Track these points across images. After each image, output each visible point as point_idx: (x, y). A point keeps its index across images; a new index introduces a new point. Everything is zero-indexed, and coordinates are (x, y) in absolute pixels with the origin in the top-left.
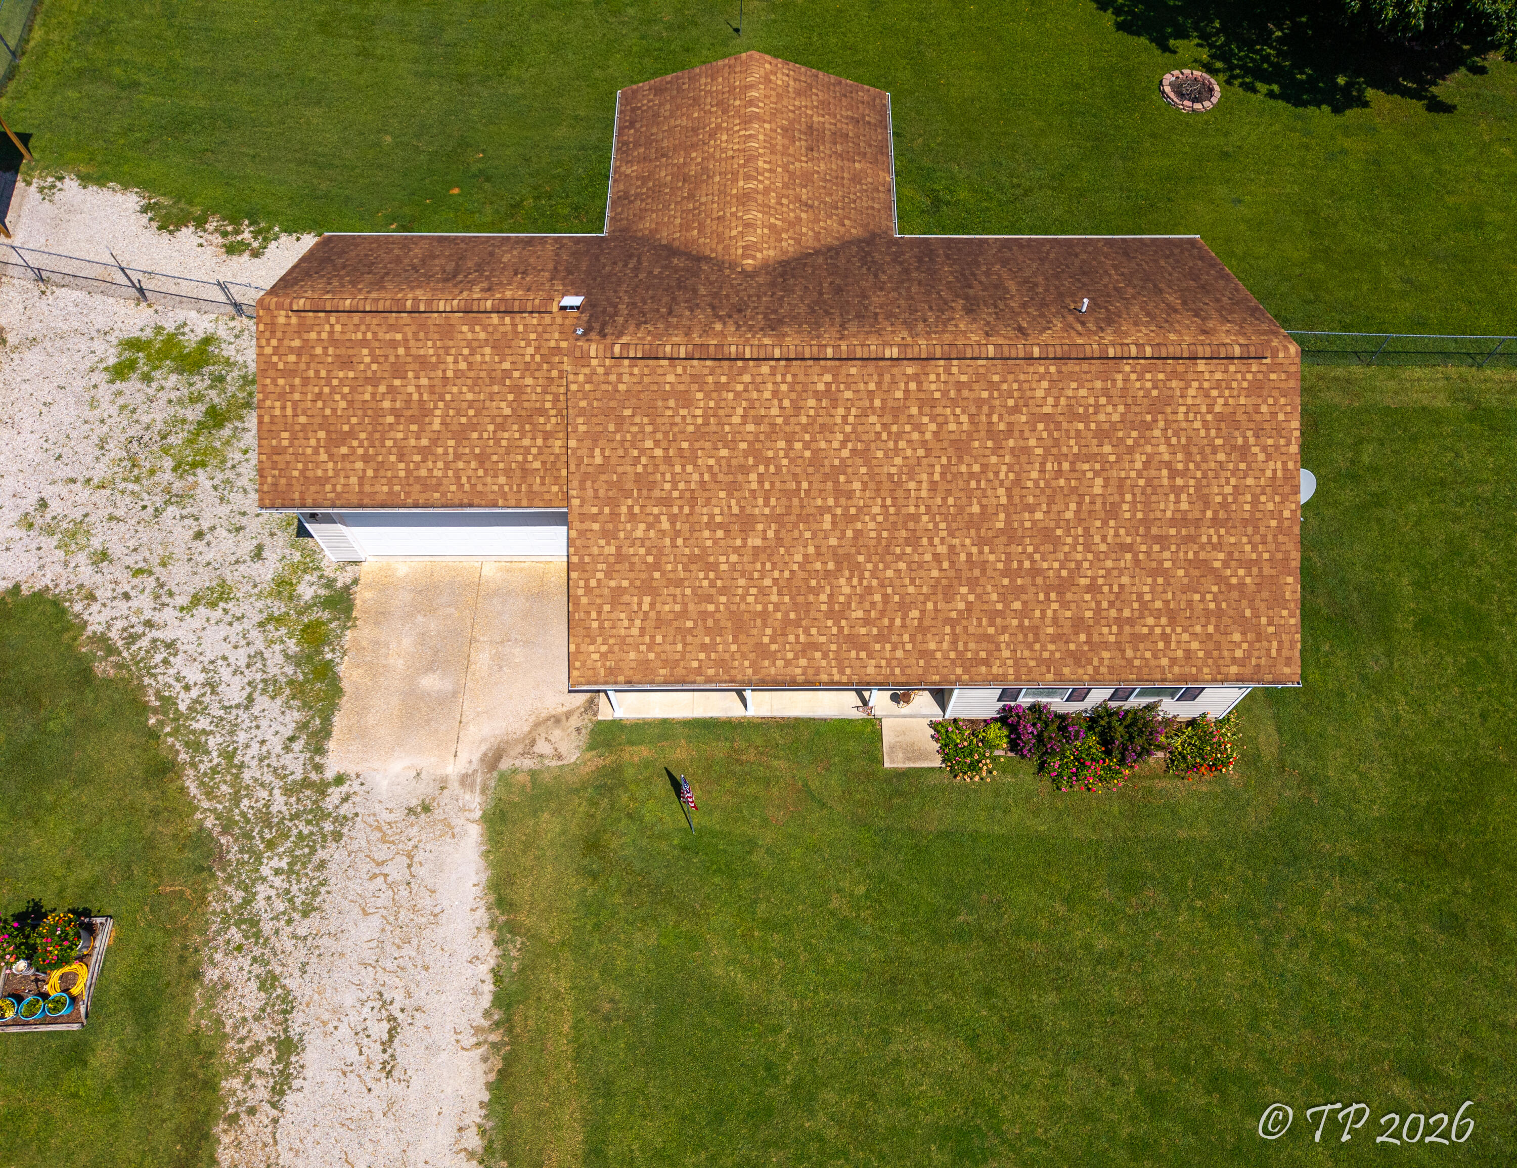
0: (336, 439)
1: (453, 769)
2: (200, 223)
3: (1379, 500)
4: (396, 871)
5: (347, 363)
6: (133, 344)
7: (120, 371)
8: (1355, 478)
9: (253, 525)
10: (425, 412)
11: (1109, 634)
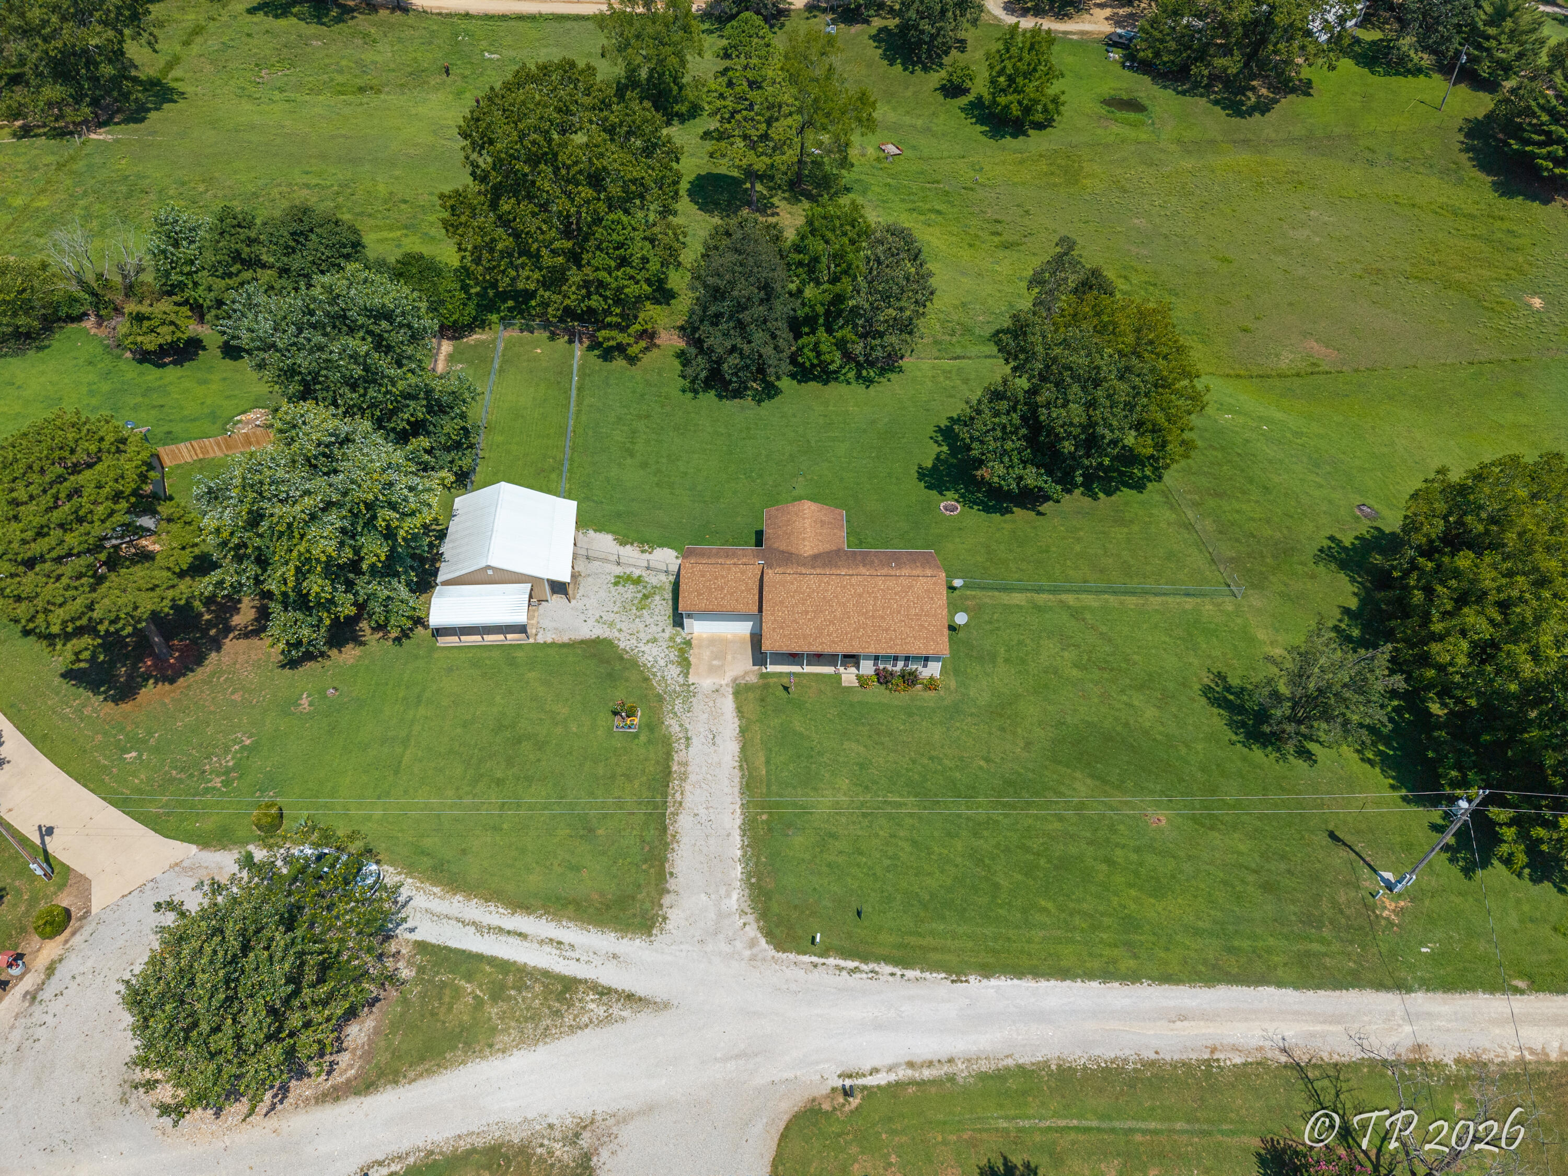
0: (699, 594)
1: (723, 682)
2: (632, 544)
3: (998, 629)
4: (711, 704)
5: (703, 576)
6: (618, 577)
7: (616, 584)
8: (991, 623)
9: (661, 624)
10: (723, 588)
11: (899, 642)
